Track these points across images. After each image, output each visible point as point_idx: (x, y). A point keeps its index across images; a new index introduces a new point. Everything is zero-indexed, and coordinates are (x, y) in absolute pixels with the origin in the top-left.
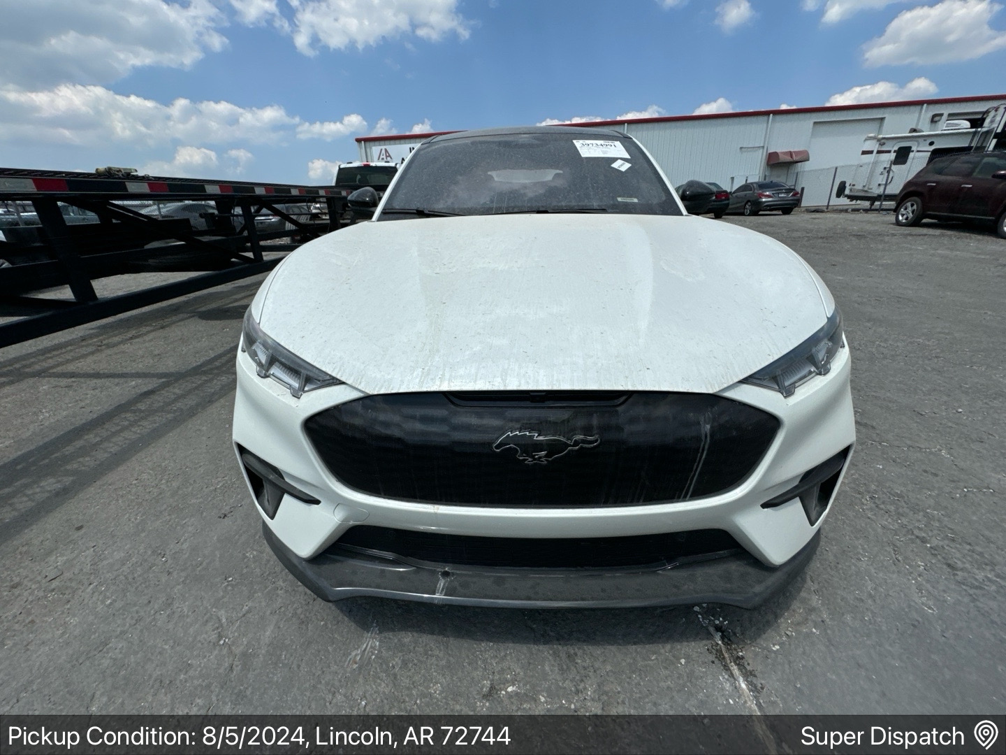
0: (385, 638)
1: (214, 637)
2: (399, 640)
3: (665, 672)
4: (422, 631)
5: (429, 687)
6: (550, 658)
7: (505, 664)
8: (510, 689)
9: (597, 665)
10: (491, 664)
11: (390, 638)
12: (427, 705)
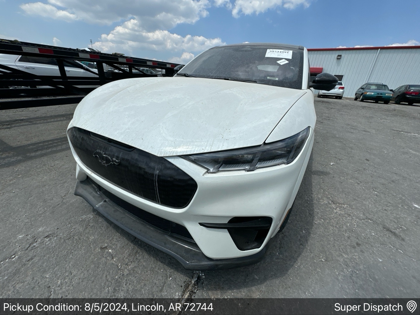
3: (160, 278)
5: (91, 236)
8: (110, 251)
11: (96, 217)
12: (86, 240)
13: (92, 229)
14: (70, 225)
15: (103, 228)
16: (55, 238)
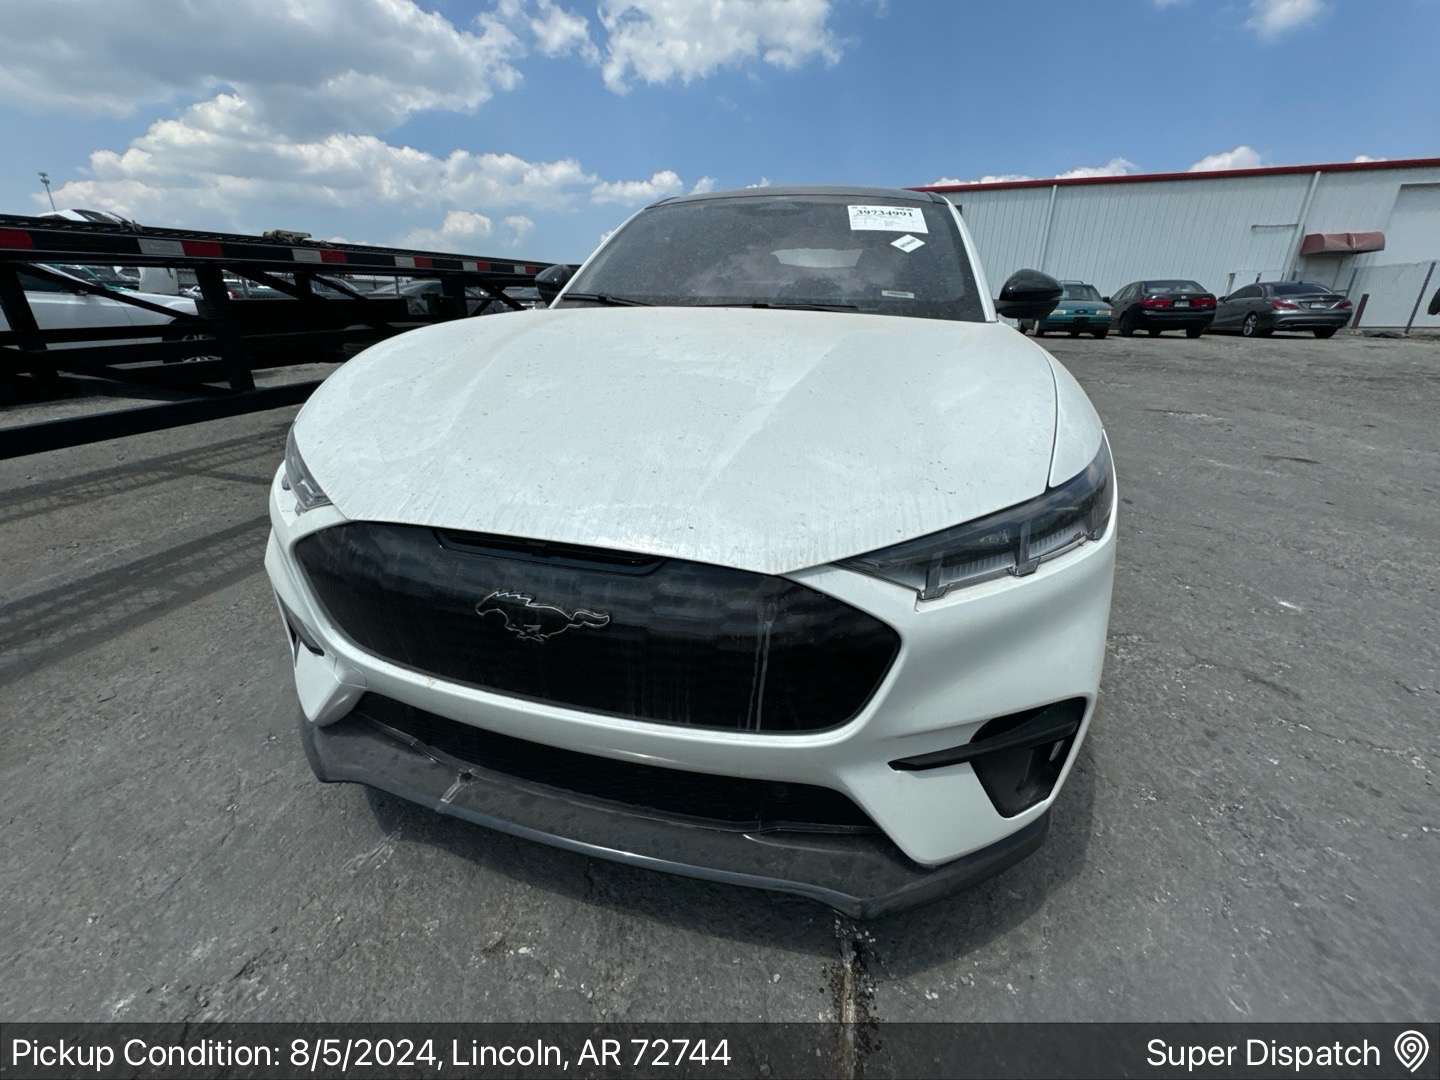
0: (405, 847)
1: (224, 800)
2: (419, 855)
3: (742, 985)
4: (451, 850)
5: (424, 920)
6: (595, 925)
7: (532, 918)
8: (523, 950)
9: (653, 950)
10: (517, 913)
11: (409, 849)
12: (411, 942)
13: (416, 895)
14: (317, 903)
15: (455, 880)
16: (285, 967)
